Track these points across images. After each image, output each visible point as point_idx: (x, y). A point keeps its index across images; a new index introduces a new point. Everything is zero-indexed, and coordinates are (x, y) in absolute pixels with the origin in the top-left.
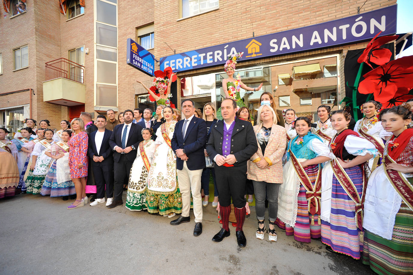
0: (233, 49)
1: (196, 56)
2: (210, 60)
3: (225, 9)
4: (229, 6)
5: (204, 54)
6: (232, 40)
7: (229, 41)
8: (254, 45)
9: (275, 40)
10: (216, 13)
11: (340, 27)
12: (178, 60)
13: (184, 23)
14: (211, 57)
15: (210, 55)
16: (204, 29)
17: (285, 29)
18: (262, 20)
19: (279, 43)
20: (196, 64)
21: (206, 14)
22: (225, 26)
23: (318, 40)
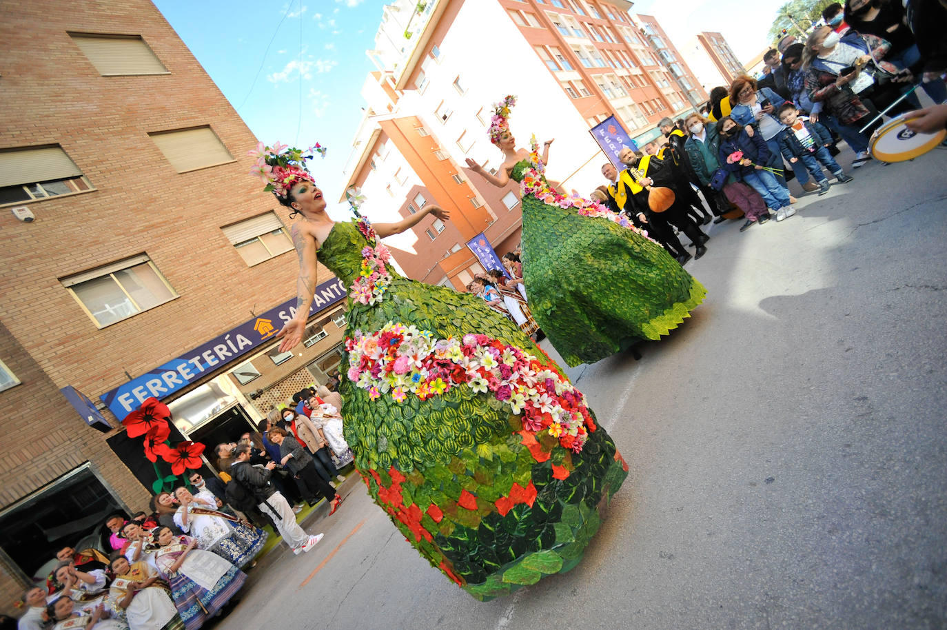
0: (239, 337)
1: (185, 365)
2: (213, 360)
3: (191, 295)
4: (194, 290)
5: (198, 358)
6: (226, 327)
7: (224, 329)
8: (262, 325)
9: (284, 312)
10: (180, 302)
11: (332, 287)
12: (149, 384)
13: (118, 328)
14: (213, 357)
15: (209, 355)
16: (171, 326)
17: (282, 300)
18: (252, 296)
19: (288, 313)
20: (192, 375)
21: (160, 307)
22: (205, 314)
23: (322, 301)
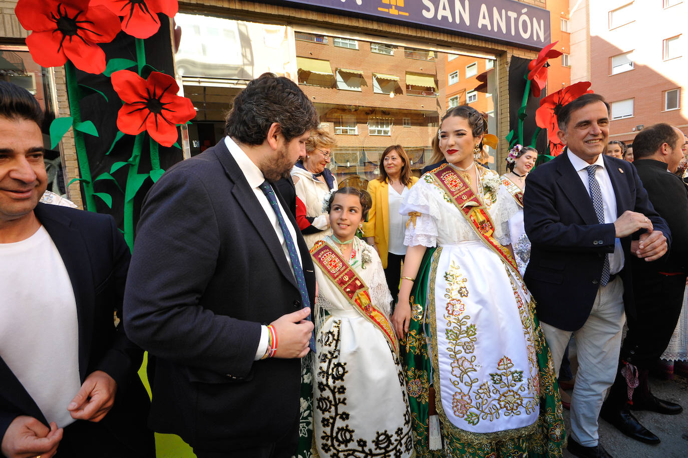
11: (509, 13)
23: (487, 22)
